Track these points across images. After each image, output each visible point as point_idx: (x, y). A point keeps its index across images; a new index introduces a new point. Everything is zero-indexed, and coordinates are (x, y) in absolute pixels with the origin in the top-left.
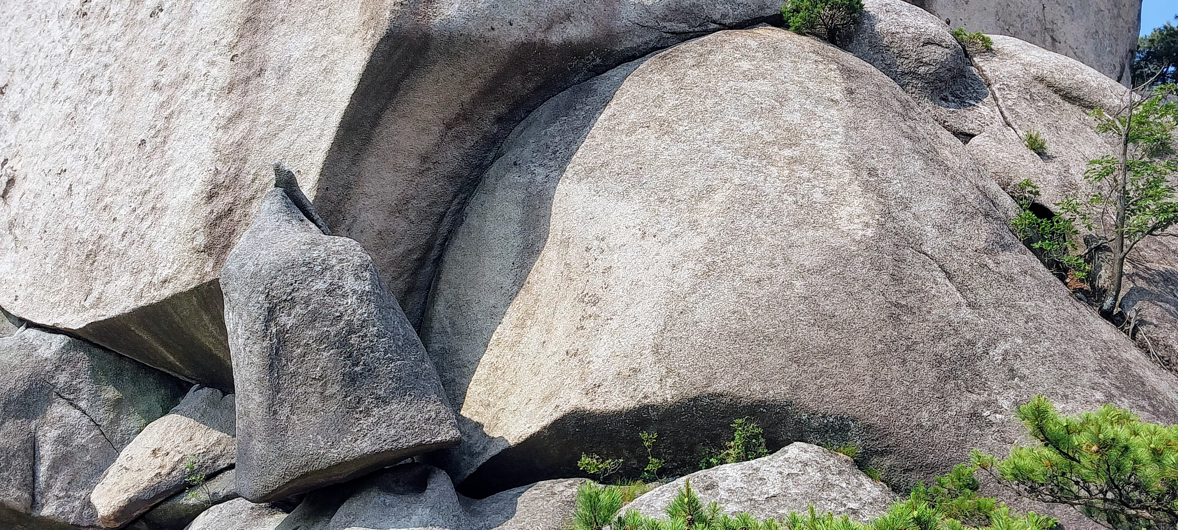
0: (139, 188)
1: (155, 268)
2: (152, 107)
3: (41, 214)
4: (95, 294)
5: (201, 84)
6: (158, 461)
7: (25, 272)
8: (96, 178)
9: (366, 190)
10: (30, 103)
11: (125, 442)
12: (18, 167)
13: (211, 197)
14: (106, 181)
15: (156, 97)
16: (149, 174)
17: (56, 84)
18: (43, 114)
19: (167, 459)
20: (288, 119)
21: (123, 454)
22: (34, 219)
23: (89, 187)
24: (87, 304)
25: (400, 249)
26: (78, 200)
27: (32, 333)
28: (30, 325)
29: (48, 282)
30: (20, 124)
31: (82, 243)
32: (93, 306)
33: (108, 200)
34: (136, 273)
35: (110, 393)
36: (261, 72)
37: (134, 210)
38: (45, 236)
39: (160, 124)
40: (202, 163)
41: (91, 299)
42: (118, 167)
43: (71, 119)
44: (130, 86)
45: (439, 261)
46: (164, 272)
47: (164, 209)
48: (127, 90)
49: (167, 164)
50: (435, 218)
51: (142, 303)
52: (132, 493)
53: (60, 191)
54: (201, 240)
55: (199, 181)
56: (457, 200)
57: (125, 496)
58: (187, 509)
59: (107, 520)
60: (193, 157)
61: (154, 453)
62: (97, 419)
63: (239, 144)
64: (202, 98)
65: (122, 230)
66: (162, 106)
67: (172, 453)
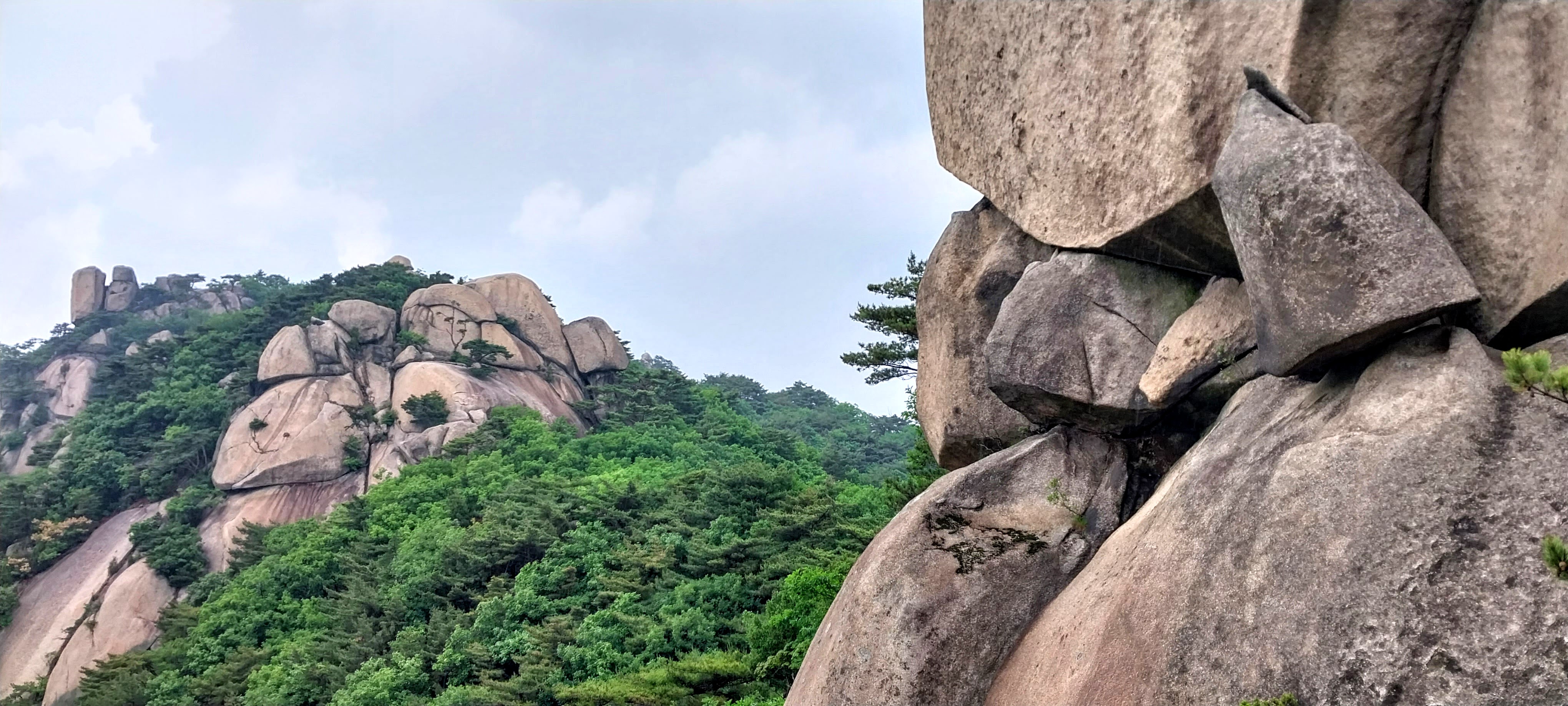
0: (1129, 115)
1: (1155, 182)
2: (1126, 38)
3: (1052, 154)
4: (1110, 214)
6: (1191, 349)
7: (1048, 206)
8: (1090, 113)
9: (1342, 65)
10: (1024, 60)
11: (1158, 337)
12: (1025, 118)
13: (1193, 109)
14: (1100, 114)
15: (1128, 29)
16: (1135, 101)
17: (1042, 38)
18: (1036, 67)
19: (1199, 346)
20: (1251, 18)
21: (1160, 345)
22: (1047, 161)
23: (1087, 123)
24: (1104, 224)
25: (1390, 114)
26: (1081, 135)
27: (1064, 257)
28: (1061, 250)
29: (1068, 211)
30: (1020, 81)
31: (1090, 172)
32: (1111, 225)
33: (1105, 131)
34: (1140, 189)
35: (1138, 297)
37: (1129, 135)
38: (1059, 173)
39: (1136, 53)
40: (1179, 80)
41: (1107, 219)
42: (1108, 99)
43: (1060, 66)
44: (1105, 23)
45: (1438, 115)
47: (1154, 129)
48: (1102, 29)
49: (1150, 88)
50: (1426, 72)
51: (1150, 215)
52: (1173, 378)
53: (1062, 132)
54: (1191, 150)
55: (1180, 96)
56: (1449, 47)
57: (1168, 382)
58: (1225, 387)
59: (1156, 403)
60: (1171, 76)
61: (1187, 342)
62: (1132, 320)
63: (1210, 54)
64: (1169, 18)
65: (1121, 155)
66: (1135, 35)
67: (1202, 340)
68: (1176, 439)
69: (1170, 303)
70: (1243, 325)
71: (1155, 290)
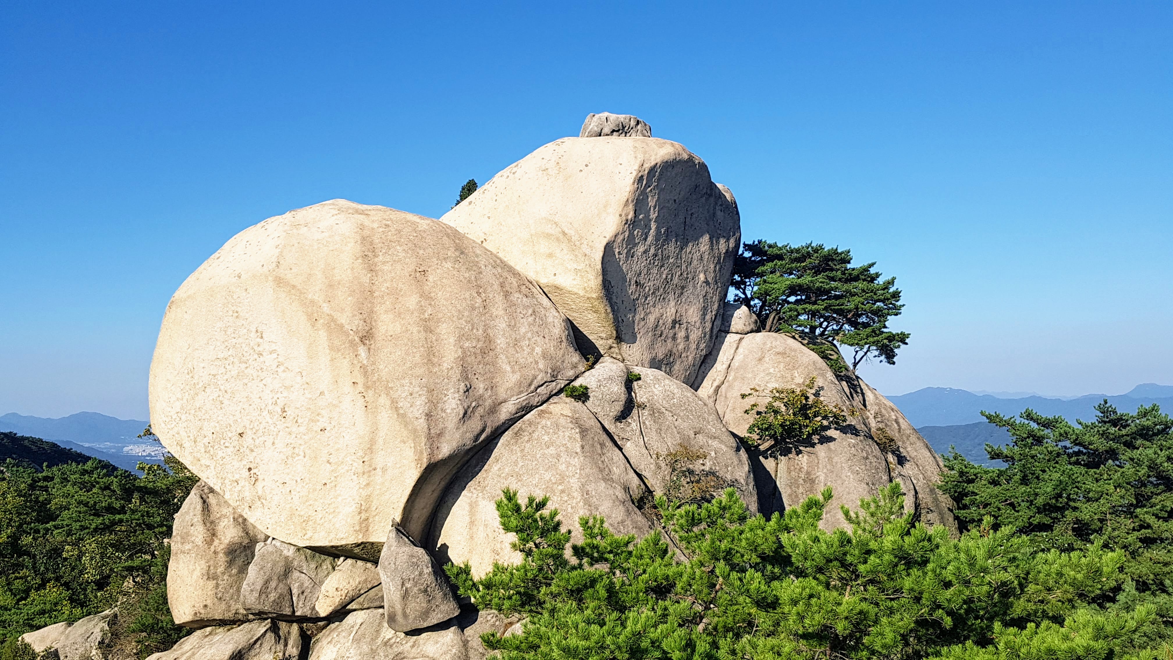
1: (337, 533)
2: (327, 470)
3: (276, 498)
5: (350, 468)
6: (339, 593)
7: (270, 518)
11: (321, 583)
12: (258, 474)
13: (360, 513)
19: (342, 592)
20: (387, 489)
21: (322, 588)
22: (272, 499)
23: (301, 494)
24: (305, 538)
26: (295, 497)
28: (276, 539)
29: (283, 525)
30: (255, 454)
31: (300, 515)
34: (328, 533)
35: (313, 565)
36: (375, 469)
38: (279, 507)
40: (354, 499)
46: (341, 537)
47: (339, 513)
49: (338, 496)
53: (284, 491)
54: (356, 527)
55: (354, 506)
60: (350, 496)
61: (336, 589)
62: (310, 576)
64: (351, 473)
67: (343, 588)
71: (319, 562)
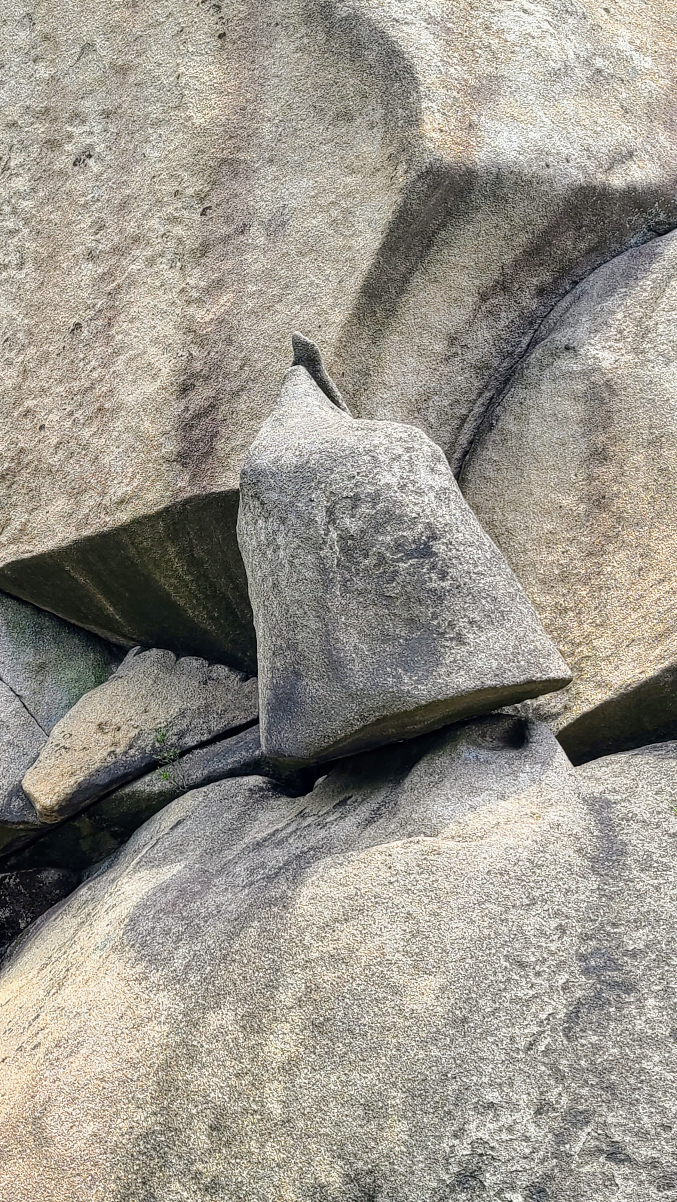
0: (76, 386)
1: (105, 486)
2: (86, 281)
4: (16, 524)
5: (159, 248)
6: (108, 738)
9: (385, 378)
13: (185, 389)
14: (25, 379)
15: (91, 269)
16: (89, 367)
20: (287, 287)
32: (13, 541)
33: (30, 403)
34: (76, 494)
35: (28, 656)
36: (243, 230)
37: (71, 414)
39: (100, 303)
40: (168, 347)
42: (43, 359)
44: (52, 256)
46: (119, 490)
47: (115, 410)
48: (47, 263)
49: (117, 353)
51: (87, 532)
52: (80, 777)
54: (171, 447)
55: (165, 371)
56: (481, 401)
57: (72, 780)
58: (151, 797)
59: (49, 811)
60: (155, 342)
61: (101, 727)
62: (17, 688)
63: (221, 321)
64: (162, 265)
65: (54, 441)
66: (102, 278)
67: (124, 727)
68: (50, 876)
69: (73, 675)
70: (182, 714)
71: (53, 653)
